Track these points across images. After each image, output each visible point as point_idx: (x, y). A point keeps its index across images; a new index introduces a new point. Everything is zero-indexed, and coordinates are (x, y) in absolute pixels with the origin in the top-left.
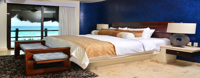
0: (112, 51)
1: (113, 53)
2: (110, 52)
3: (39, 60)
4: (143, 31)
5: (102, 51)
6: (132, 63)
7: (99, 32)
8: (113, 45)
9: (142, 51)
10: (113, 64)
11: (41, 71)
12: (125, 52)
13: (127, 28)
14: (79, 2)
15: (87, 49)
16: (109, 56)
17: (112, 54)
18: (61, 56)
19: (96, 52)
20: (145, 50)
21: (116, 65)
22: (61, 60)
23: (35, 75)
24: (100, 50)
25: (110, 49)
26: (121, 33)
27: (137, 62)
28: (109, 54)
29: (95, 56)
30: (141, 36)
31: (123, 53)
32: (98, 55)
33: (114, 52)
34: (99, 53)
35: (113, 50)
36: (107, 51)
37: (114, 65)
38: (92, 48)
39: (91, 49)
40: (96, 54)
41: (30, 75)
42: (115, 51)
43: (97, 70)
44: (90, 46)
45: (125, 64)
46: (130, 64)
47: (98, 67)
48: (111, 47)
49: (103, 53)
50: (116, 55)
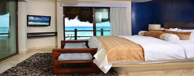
0: (140, 56)
1: (140, 57)
2: (137, 56)
3: (62, 60)
4: (191, 32)
5: (127, 54)
6: (174, 71)
7: (145, 33)
8: (143, 49)
9: (182, 57)
10: (149, 70)
11: (68, 70)
12: (158, 57)
13: (177, 28)
14: (130, 2)
15: (109, 52)
16: (135, 61)
17: (140, 59)
18: (85, 57)
19: (120, 55)
20: (186, 57)
21: (152, 72)
22: (84, 61)
23: (62, 74)
24: (124, 53)
25: (137, 53)
26: (164, 34)
27: (181, 71)
28: (136, 58)
29: (118, 59)
30: (188, 39)
31: (155, 59)
32: (121, 59)
33: (142, 57)
34: (123, 56)
35: (141, 54)
36: (134, 55)
37: (150, 72)
38: (115, 50)
39: (114, 52)
40: (119, 57)
41: (57, 74)
42: (144, 56)
43: (128, 75)
44: (113, 49)
45: (165, 72)
46: (172, 72)
47: (129, 72)
48: (138, 50)
49: (128, 57)
50: (144, 60)
